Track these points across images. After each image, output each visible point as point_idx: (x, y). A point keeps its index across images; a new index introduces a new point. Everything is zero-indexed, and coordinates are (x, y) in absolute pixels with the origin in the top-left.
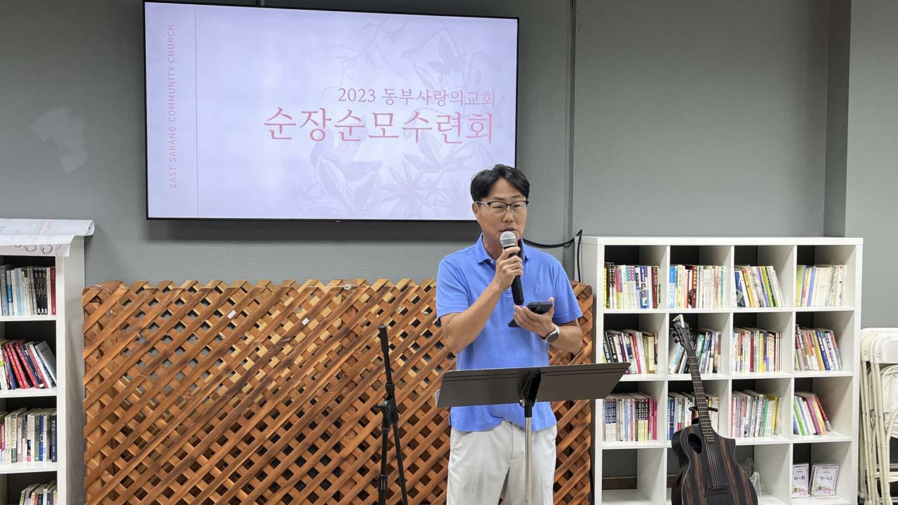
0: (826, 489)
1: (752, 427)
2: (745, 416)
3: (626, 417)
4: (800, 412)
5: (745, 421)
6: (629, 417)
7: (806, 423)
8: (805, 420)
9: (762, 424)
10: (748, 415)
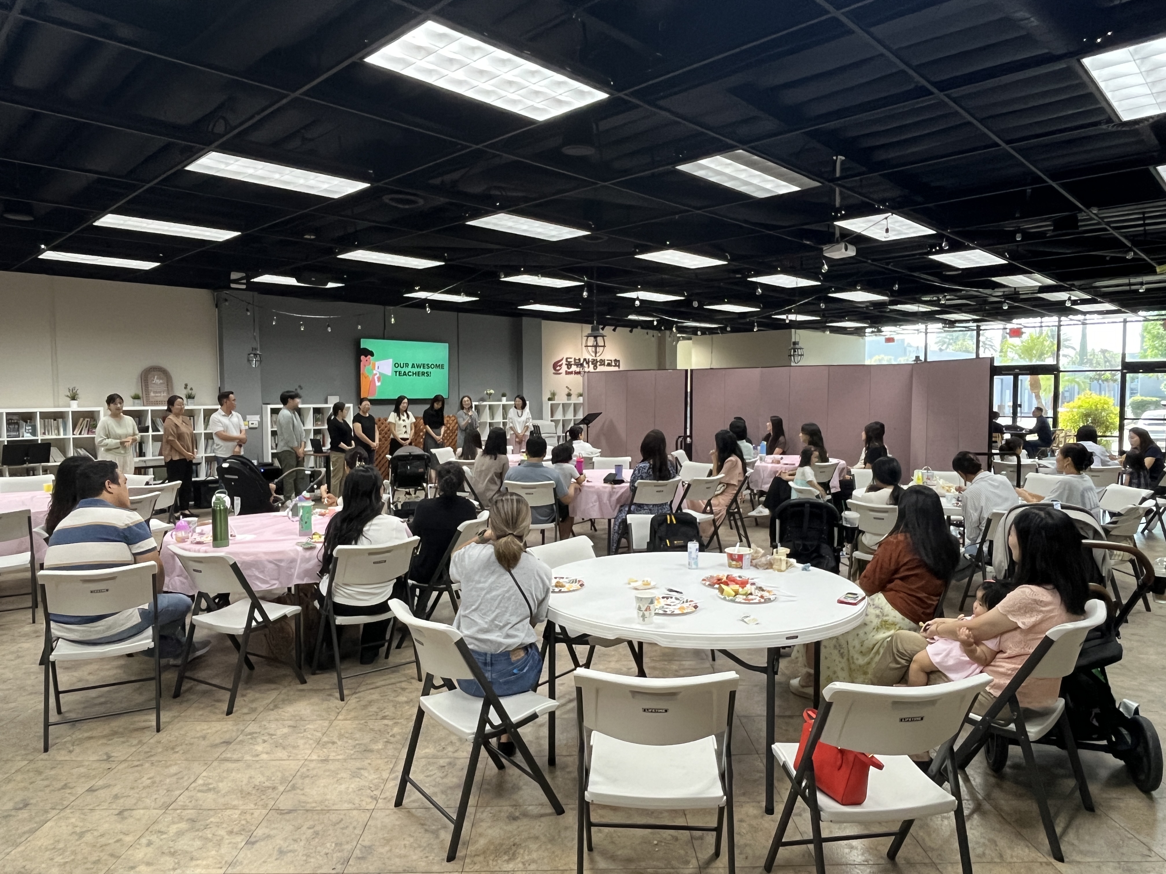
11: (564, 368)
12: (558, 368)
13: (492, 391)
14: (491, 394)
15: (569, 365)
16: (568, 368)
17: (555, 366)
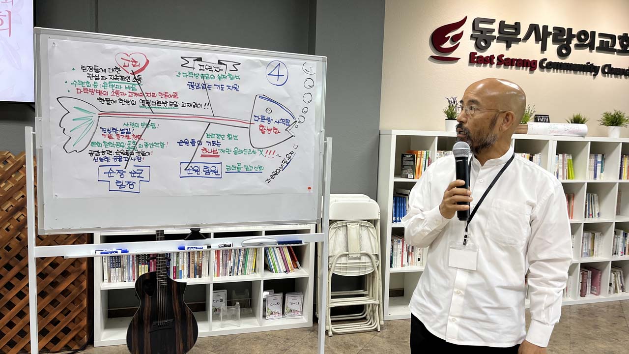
0: (295, 311)
1: (236, 268)
2: (230, 260)
3: (129, 263)
4: (274, 256)
5: (230, 264)
6: (131, 263)
7: (278, 264)
8: (277, 262)
9: (244, 265)
10: (232, 259)
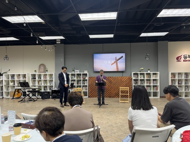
11: (183, 59)
12: (179, 59)
13: (143, 68)
14: (142, 69)
15: (185, 58)
16: (185, 59)
17: (177, 58)
